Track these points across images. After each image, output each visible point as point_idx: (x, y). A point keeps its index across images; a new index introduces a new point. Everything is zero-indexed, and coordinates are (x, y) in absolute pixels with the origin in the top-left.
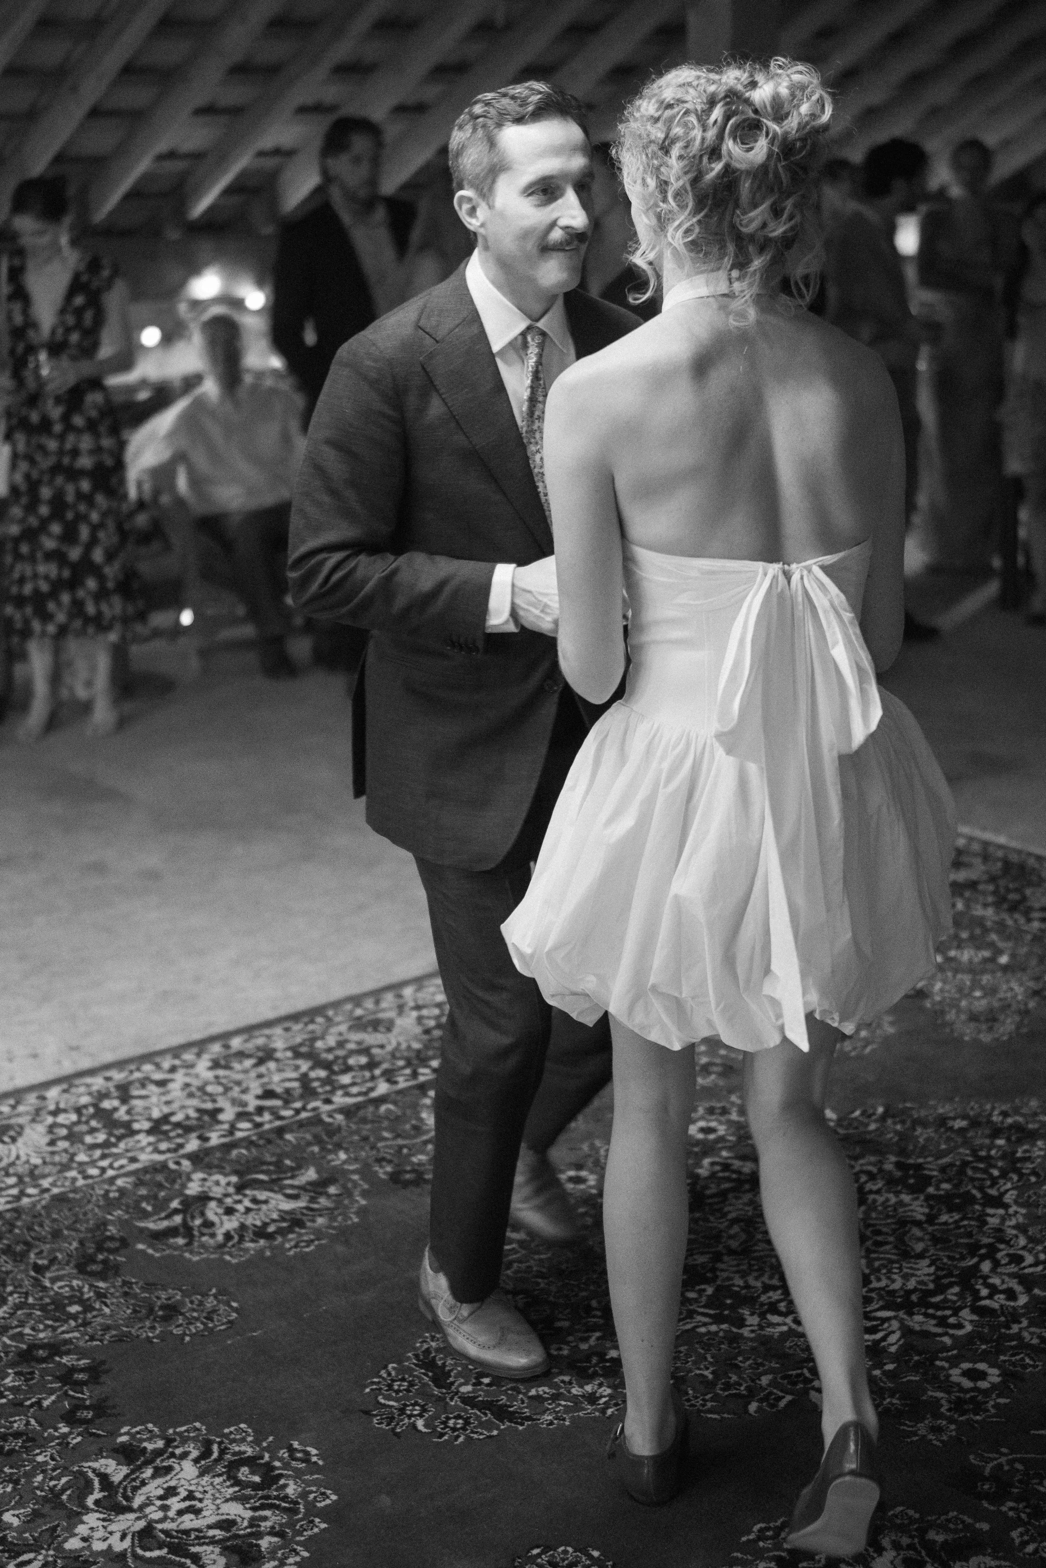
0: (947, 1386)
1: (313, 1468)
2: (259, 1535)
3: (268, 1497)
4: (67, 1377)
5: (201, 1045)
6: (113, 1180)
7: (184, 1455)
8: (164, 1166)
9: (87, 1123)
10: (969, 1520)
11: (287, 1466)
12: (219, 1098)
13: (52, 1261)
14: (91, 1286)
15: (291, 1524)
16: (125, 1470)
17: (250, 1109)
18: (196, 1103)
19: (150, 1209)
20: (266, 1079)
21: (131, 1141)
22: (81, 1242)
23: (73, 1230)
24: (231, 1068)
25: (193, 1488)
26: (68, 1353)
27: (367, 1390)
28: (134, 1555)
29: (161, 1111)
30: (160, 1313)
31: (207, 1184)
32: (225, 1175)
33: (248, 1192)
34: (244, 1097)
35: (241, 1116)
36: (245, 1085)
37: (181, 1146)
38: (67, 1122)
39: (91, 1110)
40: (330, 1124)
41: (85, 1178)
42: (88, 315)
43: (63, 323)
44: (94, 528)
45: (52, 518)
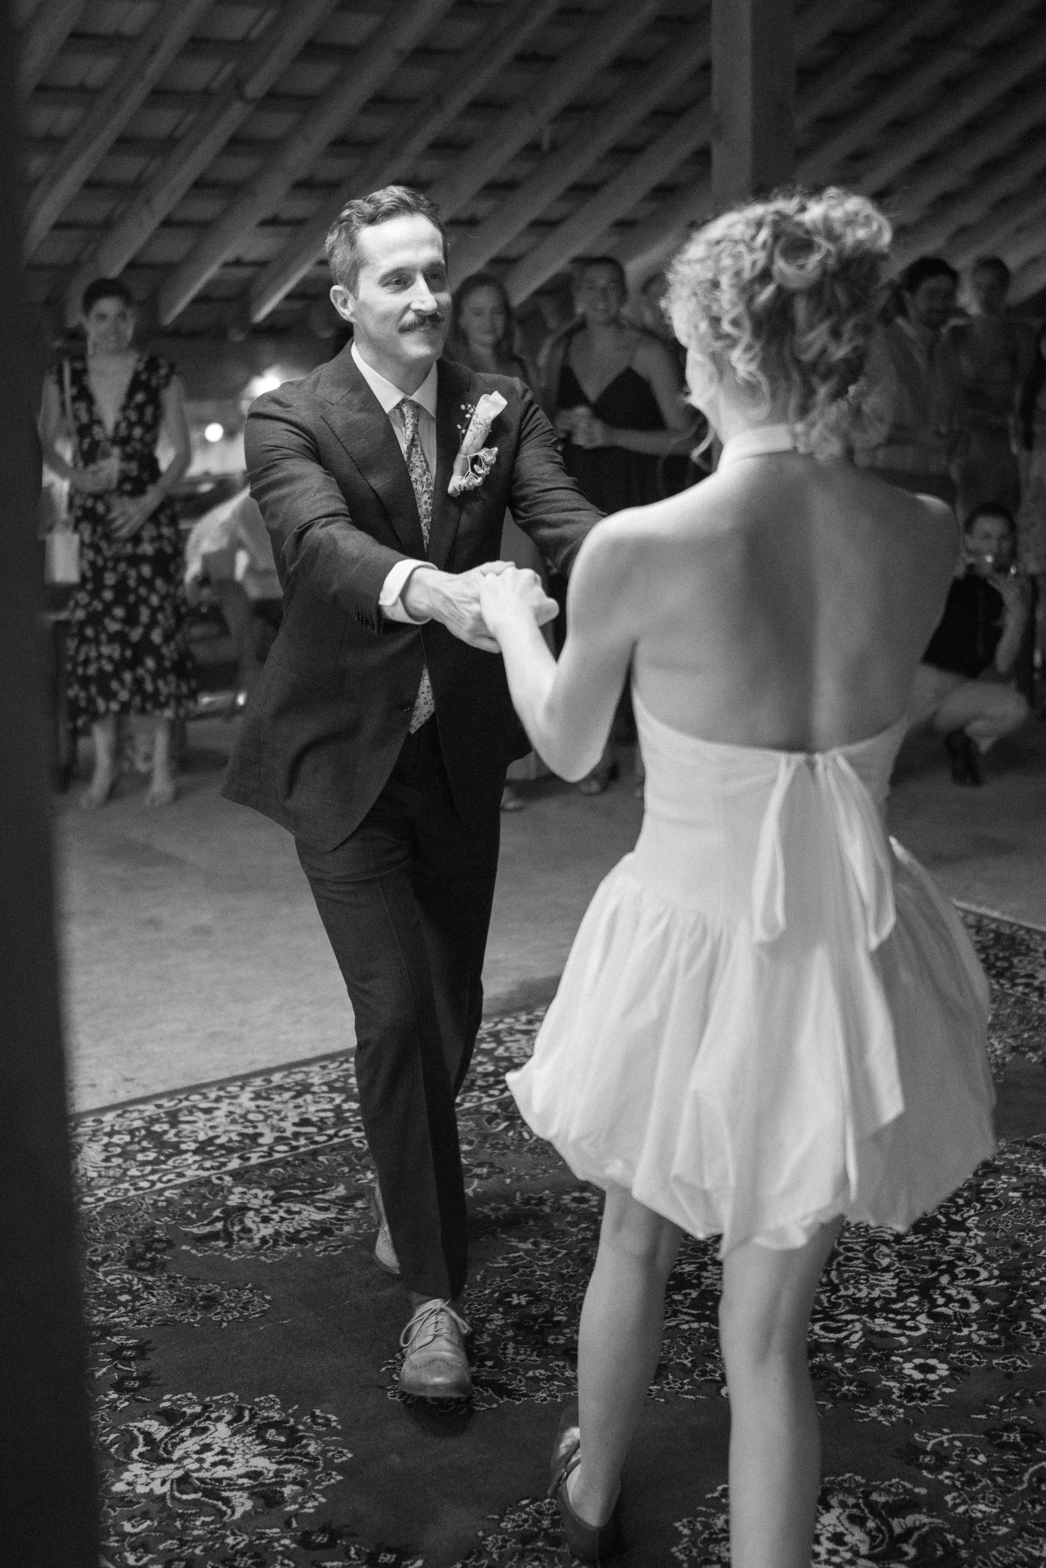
0: (900, 1377)
1: (333, 1432)
2: (283, 1484)
3: (292, 1454)
4: (117, 1353)
5: (244, 1080)
6: (161, 1192)
7: (219, 1419)
8: (208, 1181)
9: (139, 1143)
10: (908, 1485)
11: (309, 1429)
12: (260, 1125)
13: (106, 1258)
14: (140, 1279)
15: (311, 1476)
16: (166, 1430)
17: (288, 1134)
18: (239, 1128)
19: (194, 1216)
20: (303, 1110)
21: (178, 1160)
22: (132, 1243)
23: (125, 1233)
24: (272, 1099)
25: (226, 1445)
26: (118, 1334)
27: (383, 1369)
28: (173, 1497)
29: (206, 1134)
30: (201, 1303)
31: (248, 1196)
32: (263, 1190)
33: (283, 1204)
34: (282, 1124)
35: (279, 1140)
36: (283, 1114)
37: (224, 1164)
38: (121, 1142)
39: (143, 1132)
40: (360, 1148)
41: (136, 1189)
42: (149, 411)
43: (126, 419)
44: (154, 611)
45: (116, 602)
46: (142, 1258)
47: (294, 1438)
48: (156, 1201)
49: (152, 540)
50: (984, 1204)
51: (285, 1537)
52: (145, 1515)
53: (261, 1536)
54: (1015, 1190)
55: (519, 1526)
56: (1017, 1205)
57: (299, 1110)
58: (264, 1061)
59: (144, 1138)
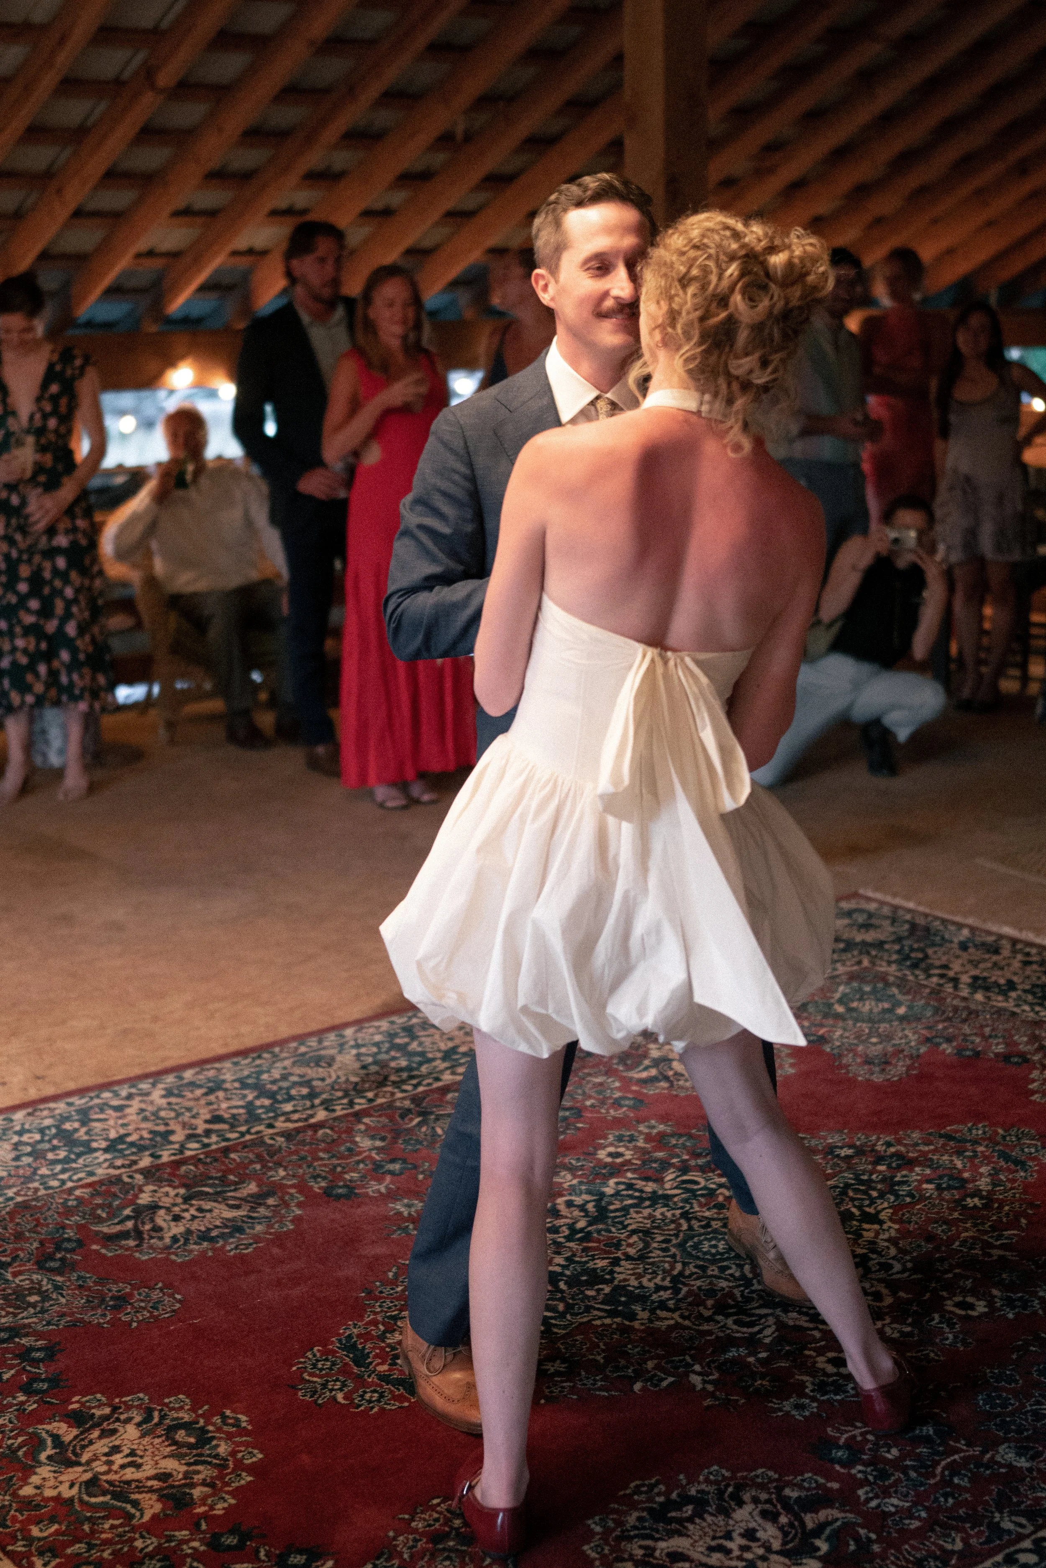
0: (813, 1371)
1: (243, 1432)
2: (193, 1486)
3: (201, 1455)
4: (25, 1354)
5: (156, 1076)
6: (70, 1191)
7: (129, 1420)
8: (119, 1178)
9: (50, 1141)
10: (822, 1481)
11: (219, 1430)
12: (171, 1123)
13: (15, 1258)
14: (49, 1279)
15: (221, 1477)
16: (75, 1432)
17: (199, 1131)
18: (149, 1125)
19: (104, 1215)
20: (215, 1107)
21: (88, 1158)
22: (42, 1243)
23: (34, 1232)
24: (183, 1097)
25: (135, 1447)
26: (27, 1335)
27: (294, 1368)
28: (81, 1500)
29: (117, 1132)
30: (111, 1303)
31: (157, 1195)
32: (175, 1188)
33: (194, 1202)
34: (193, 1121)
35: (190, 1137)
36: (195, 1111)
37: (135, 1162)
38: (31, 1141)
39: (54, 1131)
40: (272, 1145)
41: (46, 1188)
42: (64, 402)
43: (41, 410)
44: (69, 603)
45: (31, 594)
46: (51, 1258)
47: (203, 1439)
48: (66, 1200)
49: (67, 532)
50: (897, 1196)
51: (194, 1540)
52: (52, 1520)
53: (170, 1539)
54: (929, 1181)
55: (430, 1525)
56: (930, 1197)
57: (211, 1107)
58: (176, 1057)
59: (55, 1136)
